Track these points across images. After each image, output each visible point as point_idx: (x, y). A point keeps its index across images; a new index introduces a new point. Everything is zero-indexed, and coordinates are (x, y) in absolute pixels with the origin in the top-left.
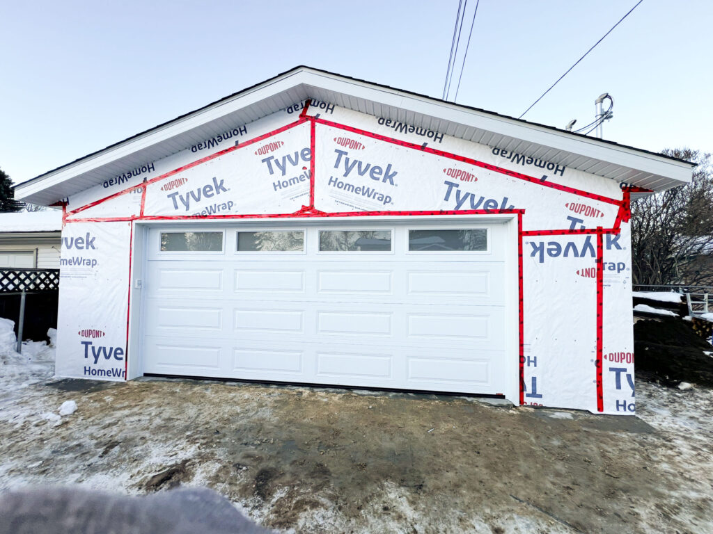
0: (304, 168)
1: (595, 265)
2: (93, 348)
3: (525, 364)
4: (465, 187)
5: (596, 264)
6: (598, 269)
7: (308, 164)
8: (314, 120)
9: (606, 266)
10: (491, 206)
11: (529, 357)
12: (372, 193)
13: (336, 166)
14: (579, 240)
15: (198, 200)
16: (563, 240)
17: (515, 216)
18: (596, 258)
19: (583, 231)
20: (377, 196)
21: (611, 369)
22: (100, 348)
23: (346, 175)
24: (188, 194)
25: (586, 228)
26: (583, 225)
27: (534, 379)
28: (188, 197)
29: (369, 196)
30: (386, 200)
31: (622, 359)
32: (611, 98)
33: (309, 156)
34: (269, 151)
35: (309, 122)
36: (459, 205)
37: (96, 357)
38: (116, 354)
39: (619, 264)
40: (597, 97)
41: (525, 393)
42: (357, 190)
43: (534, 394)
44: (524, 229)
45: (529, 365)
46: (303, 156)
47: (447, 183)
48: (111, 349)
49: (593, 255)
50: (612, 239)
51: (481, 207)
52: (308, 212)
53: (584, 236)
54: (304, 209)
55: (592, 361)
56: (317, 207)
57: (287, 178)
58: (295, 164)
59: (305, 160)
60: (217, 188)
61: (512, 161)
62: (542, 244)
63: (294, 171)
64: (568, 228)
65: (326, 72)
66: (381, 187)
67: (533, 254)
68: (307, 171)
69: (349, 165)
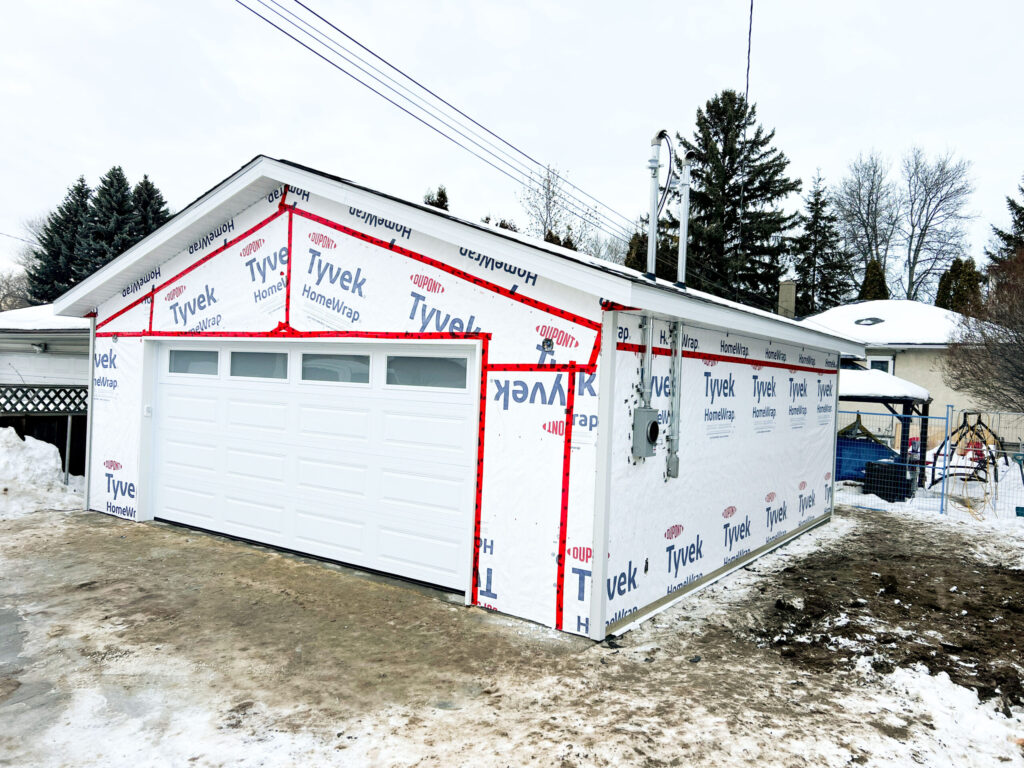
0: (282, 273)
1: (563, 417)
2: (114, 482)
3: (481, 549)
4: (432, 300)
5: (565, 416)
6: (567, 424)
7: (284, 268)
8: (292, 209)
9: (577, 420)
10: (456, 328)
11: (485, 540)
12: (341, 306)
13: (310, 271)
14: (548, 379)
15: (193, 312)
16: (531, 378)
17: (478, 343)
18: (565, 407)
19: (553, 367)
20: (347, 311)
21: (575, 571)
22: (118, 482)
23: (318, 283)
24: (186, 304)
25: (557, 363)
26: (553, 357)
27: (489, 571)
28: (186, 309)
29: (339, 311)
30: (354, 316)
31: (588, 557)
33: (285, 258)
34: (252, 251)
35: (287, 213)
36: (424, 327)
37: (116, 492)
38: (129, 490)
39: (592, 417)
41: (479, 589)
42: (328, 303)
43: (488, 593)
44: (491, 361)
45: (485, 551)
46: (281, 256)
47: (413, 294)
48: (126, 484)
49: (562, 403)
50: (586, 380)
51: (446, 330)
52: (284, 331)
53: (553, 375)
54: (281, 326)
55: (553, 555)
56: (293, 324)
57: (266, 286)
58: (274, 268)
59: (283, 262)
60: (209, 298)
61: (480, 264)
62: (507, 382)
63: (274, 277)
64: (536, 361)
66: (349, 299)
67: (497, 398)
68: (284, 277)
69: (322, 269)
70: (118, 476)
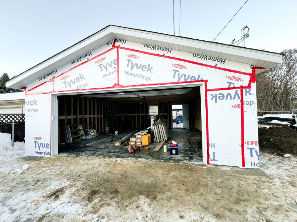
0: (115, 68)
1: (240, 103)
2: (38, 144)
3: (210, 147)
4: (181, 71)
5: (240, 102)
6: (241, 104)
7: (116, 66)
8: (118, 47)
9: (245, 103)
10: (193, 79)
11: (211, 144)
12: (143, 76)
13: (128, 66)
14: (233, 92)
15: (74, 83)
16: (225, 92)
17: (204, 83)
18: (240, 100)
19: (234, 88)
20: (145, 78)
21: (248, 148)
22: (41, 144)
23: (132, 70)
24: (70, 81)
25: (235, 87)
26: (234, 85)
27: (214, 153)
28: (70, 83)
29: (141, 78)
30: (149, 79)
31: (253, 144)
32: (248, 28)
33: (116, 63)
34: (101, 62)
35: (116, 49)
36: (179, 80)
37: (39, 147)
38: (46, 146)
39: (251, 102)
40: (242, 28)
41: (210, 159)
42: (136, 76)
43: (214, 160)
44: (208, 88)
45: (211, 147)
46: (114, 63)
47: (174, 70)
48: (45, 144)
49: (239, 98)
50: (247, 91)
51: (189, 80)
52: (117, 86)
53: (235, 90)
54: (116, 85)
55: (239, 145)
56: (120, 84)
57: (108, 72)
58: (111, 66)
59: (115, 64)
60: (81, 78)
61: (202, 59)
62: (216, 94)
63: (111, 69)
64: (227, 87)
65: (120, 27)
66: (146, 74)
67: (212, 99)
68: (116, 69)
69: (133, 65)
70: (39, 142)
